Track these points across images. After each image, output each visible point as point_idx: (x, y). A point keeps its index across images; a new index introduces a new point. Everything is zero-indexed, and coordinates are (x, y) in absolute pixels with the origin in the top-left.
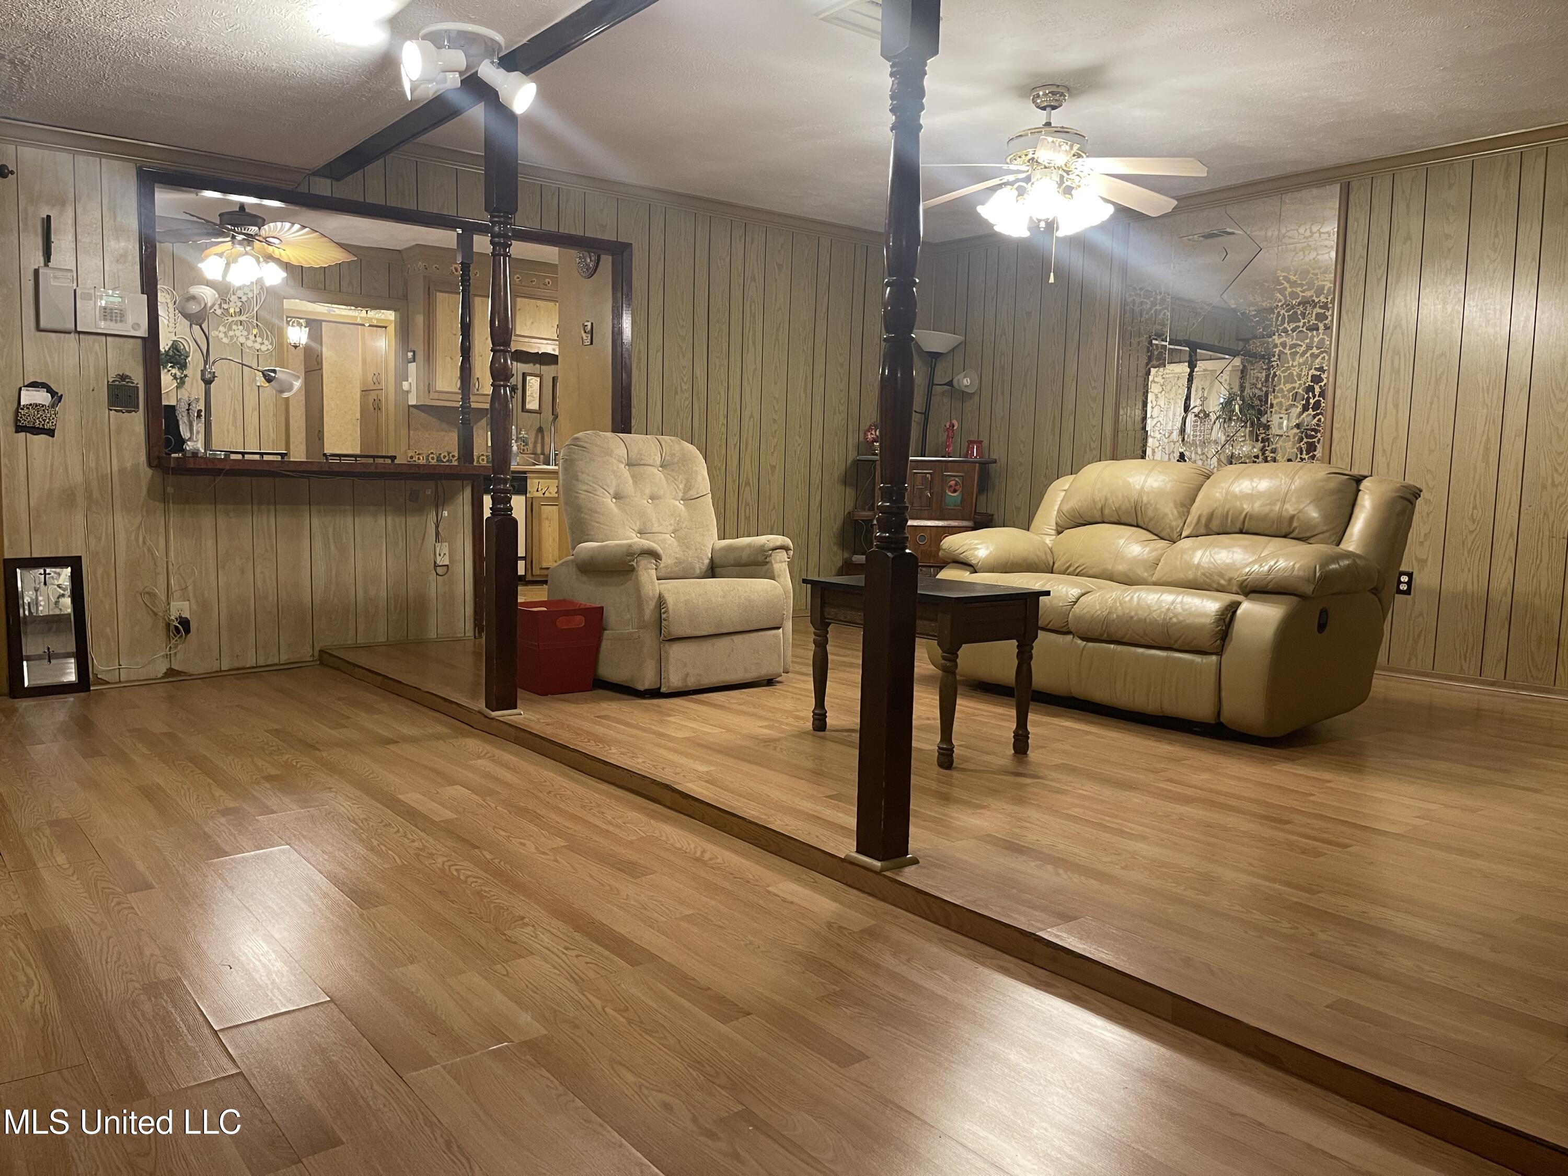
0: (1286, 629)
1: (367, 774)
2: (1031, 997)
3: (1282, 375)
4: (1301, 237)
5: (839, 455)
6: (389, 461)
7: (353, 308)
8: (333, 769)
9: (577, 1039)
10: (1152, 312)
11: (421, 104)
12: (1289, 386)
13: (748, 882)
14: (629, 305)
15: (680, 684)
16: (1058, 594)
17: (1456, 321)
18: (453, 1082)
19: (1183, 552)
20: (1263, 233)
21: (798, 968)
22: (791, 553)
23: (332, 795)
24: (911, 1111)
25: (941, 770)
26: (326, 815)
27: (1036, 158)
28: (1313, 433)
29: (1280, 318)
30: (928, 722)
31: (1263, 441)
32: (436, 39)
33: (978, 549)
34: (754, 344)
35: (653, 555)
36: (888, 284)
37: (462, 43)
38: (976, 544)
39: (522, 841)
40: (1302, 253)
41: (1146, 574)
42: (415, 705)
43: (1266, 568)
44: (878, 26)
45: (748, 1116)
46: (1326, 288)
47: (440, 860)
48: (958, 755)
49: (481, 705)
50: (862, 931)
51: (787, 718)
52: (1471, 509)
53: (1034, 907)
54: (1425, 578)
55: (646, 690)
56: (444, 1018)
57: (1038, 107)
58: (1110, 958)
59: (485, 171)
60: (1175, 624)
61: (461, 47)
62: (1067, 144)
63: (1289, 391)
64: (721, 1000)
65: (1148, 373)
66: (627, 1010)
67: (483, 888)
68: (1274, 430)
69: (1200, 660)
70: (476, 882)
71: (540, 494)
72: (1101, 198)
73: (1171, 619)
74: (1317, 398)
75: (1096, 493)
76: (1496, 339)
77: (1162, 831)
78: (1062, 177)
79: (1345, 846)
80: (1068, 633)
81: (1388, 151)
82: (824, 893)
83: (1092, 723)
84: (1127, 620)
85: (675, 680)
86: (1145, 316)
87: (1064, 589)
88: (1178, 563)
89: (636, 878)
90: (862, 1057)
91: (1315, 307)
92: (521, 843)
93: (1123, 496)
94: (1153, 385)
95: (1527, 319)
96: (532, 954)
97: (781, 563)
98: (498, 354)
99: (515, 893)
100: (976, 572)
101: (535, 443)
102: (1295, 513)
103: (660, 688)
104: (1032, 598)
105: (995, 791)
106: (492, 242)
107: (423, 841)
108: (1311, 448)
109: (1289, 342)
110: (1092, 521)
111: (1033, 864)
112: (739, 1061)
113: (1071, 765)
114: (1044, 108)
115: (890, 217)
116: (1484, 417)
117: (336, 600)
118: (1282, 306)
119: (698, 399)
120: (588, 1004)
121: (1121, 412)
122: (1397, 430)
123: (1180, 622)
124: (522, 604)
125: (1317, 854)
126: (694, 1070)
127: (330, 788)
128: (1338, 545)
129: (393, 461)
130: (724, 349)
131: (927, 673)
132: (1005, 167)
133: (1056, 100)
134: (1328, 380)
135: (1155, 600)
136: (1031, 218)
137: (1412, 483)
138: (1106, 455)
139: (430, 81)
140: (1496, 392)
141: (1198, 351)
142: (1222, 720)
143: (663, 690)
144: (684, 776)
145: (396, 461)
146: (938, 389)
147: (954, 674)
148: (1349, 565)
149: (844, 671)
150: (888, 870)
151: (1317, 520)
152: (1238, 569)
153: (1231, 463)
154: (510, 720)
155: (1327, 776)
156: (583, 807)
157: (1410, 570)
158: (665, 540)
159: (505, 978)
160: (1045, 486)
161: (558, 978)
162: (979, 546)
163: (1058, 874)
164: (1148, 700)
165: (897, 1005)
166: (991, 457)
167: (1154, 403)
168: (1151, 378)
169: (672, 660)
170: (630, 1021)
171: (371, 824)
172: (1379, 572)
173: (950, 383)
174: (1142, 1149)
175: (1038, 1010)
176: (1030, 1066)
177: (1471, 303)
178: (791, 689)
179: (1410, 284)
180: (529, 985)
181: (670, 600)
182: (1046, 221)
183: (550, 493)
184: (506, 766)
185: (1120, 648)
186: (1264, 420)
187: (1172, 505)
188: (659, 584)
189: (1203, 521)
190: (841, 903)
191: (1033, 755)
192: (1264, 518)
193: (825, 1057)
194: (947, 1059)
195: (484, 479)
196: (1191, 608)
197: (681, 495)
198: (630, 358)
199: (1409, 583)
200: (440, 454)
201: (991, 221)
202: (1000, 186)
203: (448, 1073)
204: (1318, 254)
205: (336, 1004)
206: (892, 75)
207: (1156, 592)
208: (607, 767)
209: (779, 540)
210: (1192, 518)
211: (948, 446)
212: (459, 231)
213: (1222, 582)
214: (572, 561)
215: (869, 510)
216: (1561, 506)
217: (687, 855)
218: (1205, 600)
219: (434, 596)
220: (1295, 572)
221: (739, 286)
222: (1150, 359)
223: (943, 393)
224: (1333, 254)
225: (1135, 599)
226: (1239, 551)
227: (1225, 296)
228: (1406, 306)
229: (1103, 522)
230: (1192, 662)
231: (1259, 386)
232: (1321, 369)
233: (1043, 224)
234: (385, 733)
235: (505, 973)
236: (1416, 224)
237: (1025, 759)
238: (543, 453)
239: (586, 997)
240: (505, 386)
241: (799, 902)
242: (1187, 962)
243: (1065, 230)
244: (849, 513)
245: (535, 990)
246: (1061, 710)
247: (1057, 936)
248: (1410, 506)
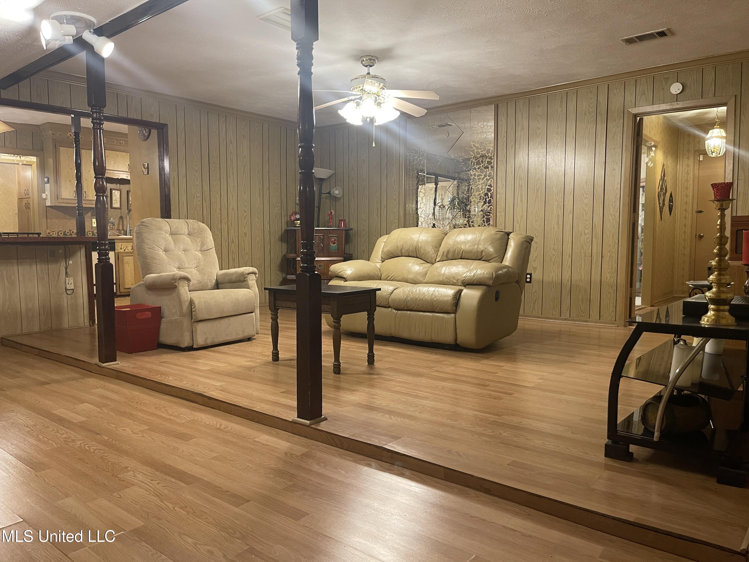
0: (482, 300)
1: (33, 401)
2: (382, 476)
3: (475, 188)
4: (479, 127)
5: (278, 227)
6: (37, 236)
7: (12, 155)
8: (14, 400)
9: (161, 525)
10: (419, 160)
11: (51, 51)
12: (478, 193)
13: (244, 437)
14: (167, 155)
15: (203, 343)
16: (384, 290)
17: (544, 165)
18: (95, 555)
19: (437, 268)
20: (463, 125)
21: (271, 476)
22: (257, 275)
23: (14, 414)
24: (330, 536)
25: (335, 375)
26: (11, 425)
27: (364, 89)
28: (489, 214)
29: (473, 163)
30: (327, 353)
31: (468, 217)
32: (60, 20)
33: (346, 270)
34: (233, 174)
35: (187, 279)
36: (300, 147)
37: (74, 21)
38: (346, 268)
39: (124, 428)
40: (480, 134)
41: (422, 279)
42: (59, 363)
43: (473, 274)
44: (289, 25)
45: (252, 551)
46: (491, 150)
47: (78, 443)
48: (342, 367)
49: (96, 360)
50: (302, 455)
51: (259, 356)
52: (553, 245)
53: (382, 435)
54: (537, 276)
55: (185, 347)
56: (87, 524)
57: (364, 65)
58: (416, 454)
59: (87, 85)
60: (435, 301)
61: (73, 24)
62: (377, 83)
63: (478, 195)
64: (235, 496)
65: (418, 188)
66: (186, 507)
67: (104, 454)
68: (472, 213)
69: (447, 316)
70: (100, 452)
71: (122, 251)
72: (394, 108)
73: (433, 298)
74: (489, 198)
75: (398, 243)
76: (560, 172)
77: (434, 394)
78: (376, 98)
79: (510, 394)
80: (390, 307)
81: (512, 91)
82: (282, 438)
83: (402, 347)
84: (415, 300)
85: (200, 341)
86: (415, 162)
87: (387, 287)
88: (435, 273)
89: (186, 441)
90: (307, 514)
91: (487, 158)
92: (124, 430)
93: (410, 244)
94: (421, 193)
95: (571, 163)
96: (134, 485)
97: (252, 281)
98: (99, 179)
99: (122, 455)
100: (347, 281)
101: (119, 224)
102: (483, 249)
103: (193, 346)
104: (373, 292)
105: (360, 382)
106: (92, 122)
107: (68, 434)
108: (488, 220)
109: (477, 174)
110: (397, 256)
111: (379, 415)
112: (245, 524)
113: (393, 368)
114: (366, 66)
115: (299, 115)
116: (556, 206)
117: (9, 310)
118: (473, 157)
119: (205, 201)
120: (166, 507)
121: (407, 206)
122: (522, 212)
123: (437, 300)
124: (118, 307)
125: (500, 398)
126: (223, 532)
127: (13, 410)
128: (501, 262)
129: (39, 236)
130: (218, 177)
131: (327, 329)
132: (350, 92)
133: (372, 63)
134: (494, 191)
135: (427, 290)
136: (363, 116)
137: (529, 235)
138: (401, 226)
139: (56, 40)
140: (560, 195)
141: (439, 177)
142: (458, 342)
143: (195, 347)
144: (209, 389)
145: (41, 236)
146: (323, 196)
147: (339, 329)
148: (506, 271)
149: (286, 331)
150: (313, 425)
151: (492, 252)
152: (461, 275)
153: (455, 228)
154: (113, 367)
155: (502, 364)
156: (156, 408)
157: (531, 272)
158: (192, 271)
159: (119, 499)
160: (375, 240)
161: (149, 496)
162: (347, 269)
163: (391, 418)
164: (426, 336)
165: (320, 488)
166: (350, 227)
167: (421, 201)
168: (419, 190)
169: (198, 332)
170: (188, 513)
171: (38, 427)
172: (518, 274)
173: (329, 193)
174: (435, 538)
175: (386, 482)
176: (384, 508)
177: (549, 157)
178: (260, 342)
179: (524, 148)
180: (133, 501)
181: (196, 302)
182: (370, 118)
183: (128, 250)
184: (112, 391)
185: (412, 313)
186: (468, 208)
187: (431, 247)
188: (190, 294)
189: (445, 254)
190: (291, 443)
191: (376, 364)
192: (470, 252)
193: (289, 517)
194: (345, 510)
195: (92, 244)
196: (442, 293)
197: (199, 248)
198: (169, 181)
199: (530, 278)
200: (65, 231)
201: (345, 117)
202: (348, 101)
203: (92, 551)
204: (487, 135)
205: (26, 522)
206: (297, 48)
207: (427, 287)
208: (168, 387)
209: (251, 269)
210: (440, 253)
211: (330, 223)
212: (73, 116)
213: (455, 281)
214: (143, 284)
215: (294, 253)
216: (588, 243)
217: (212, 427)
218: (448, 290)
219: (66, 305)
220: (485, 275)
221: (224, 145)
222: (418, 182)
223: (326, 198)
224: (493, 135)
225: (418, 290)
226: (461, 267)
227: (449, 153)
228: (523, 158)
229: (402, 256)
230: (444, 317)
231: (465, 193)
232: (490, 185)
233: (368, 120)
234: (41, 379)
235: (119, 497)
236: (526, 123)
237: (373, 367)
238: (123, 230)
239: (164, 503)
240: (103, 196)
241: (271, 444)
242: (450, 452)
243: (379, 122)
244: (284, 255)
245: (137, 503)
246: (388, 343)
247: (392, 447)
248: (529, 245)
